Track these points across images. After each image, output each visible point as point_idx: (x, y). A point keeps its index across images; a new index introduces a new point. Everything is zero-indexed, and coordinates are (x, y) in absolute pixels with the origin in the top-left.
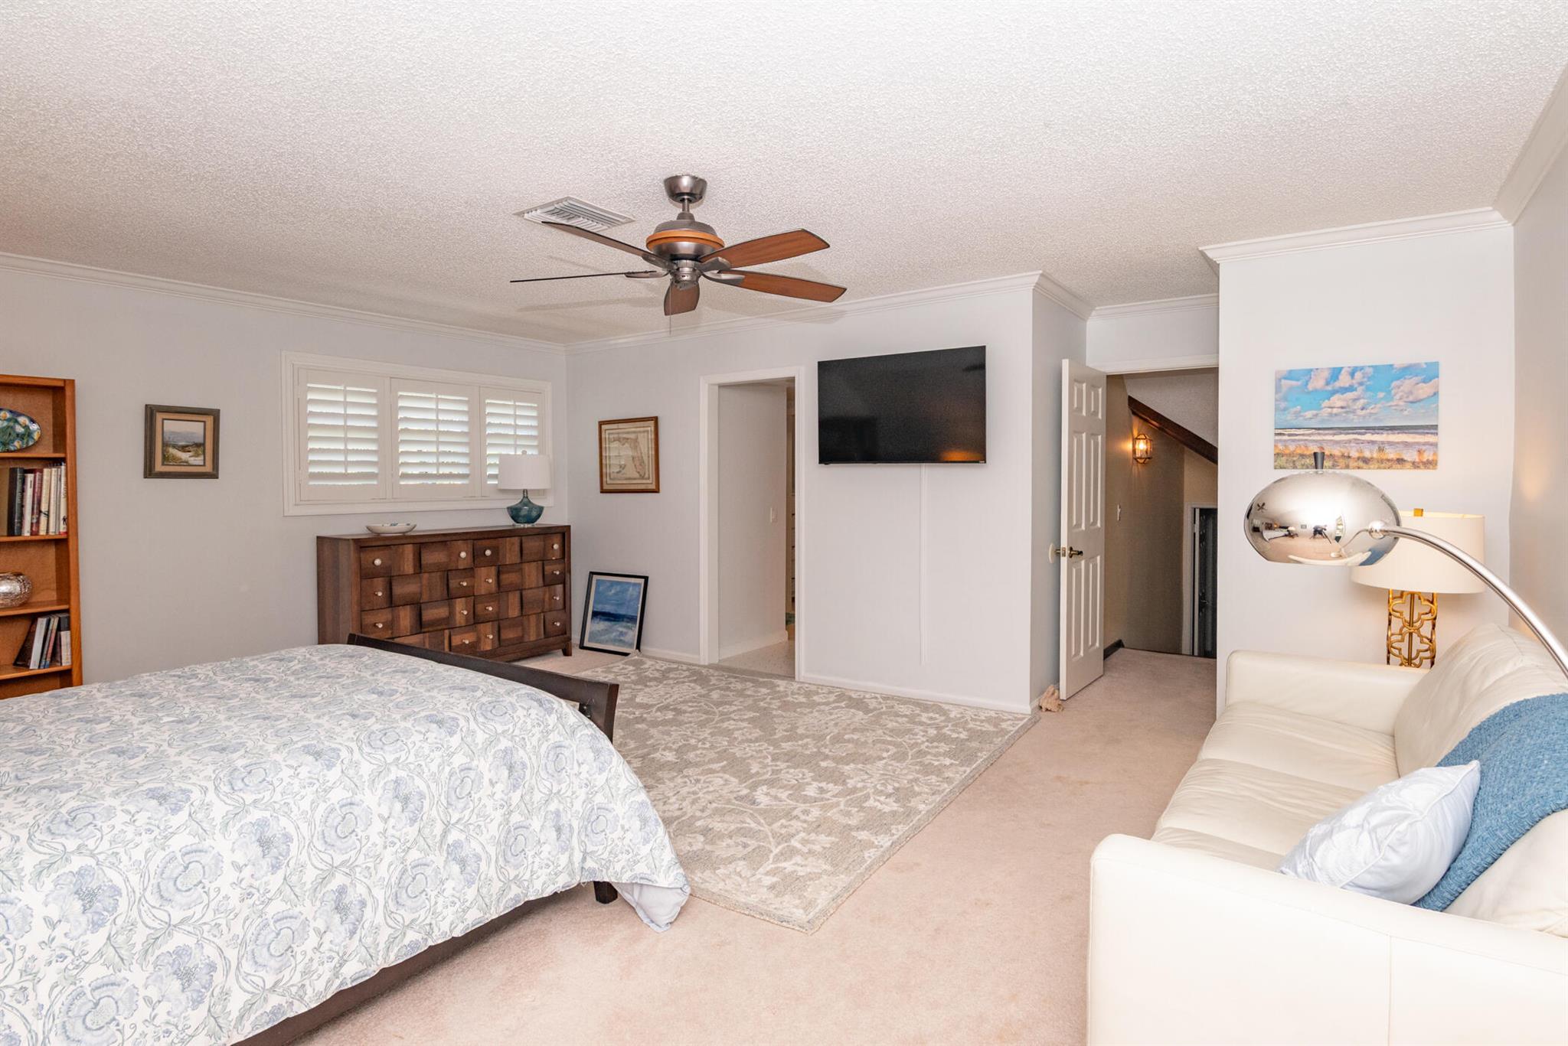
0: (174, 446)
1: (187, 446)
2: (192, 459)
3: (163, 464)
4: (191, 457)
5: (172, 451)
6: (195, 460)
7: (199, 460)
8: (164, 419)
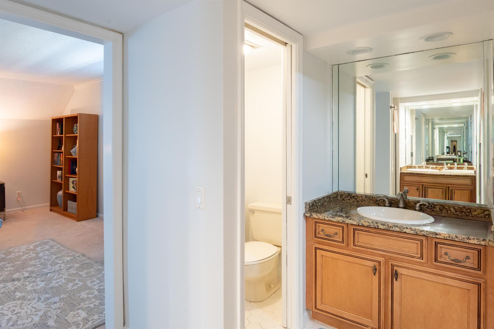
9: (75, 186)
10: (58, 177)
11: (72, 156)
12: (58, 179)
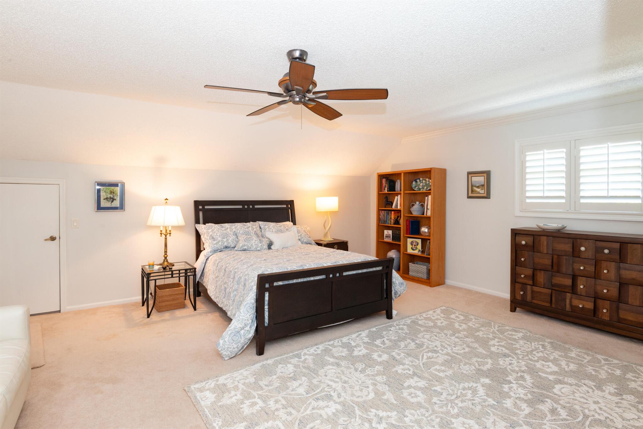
0: (475, 186)
1: (479, 186)
2: (481, 191)
3: (472, 193)
4: (480, 190)
5: (475, 188)
6: (482, 191)
7: (482, 192)
8: (472, 177)
9: (414, 247)
10: (386, 237)
11: (412, 214)
12: (385, 239)
